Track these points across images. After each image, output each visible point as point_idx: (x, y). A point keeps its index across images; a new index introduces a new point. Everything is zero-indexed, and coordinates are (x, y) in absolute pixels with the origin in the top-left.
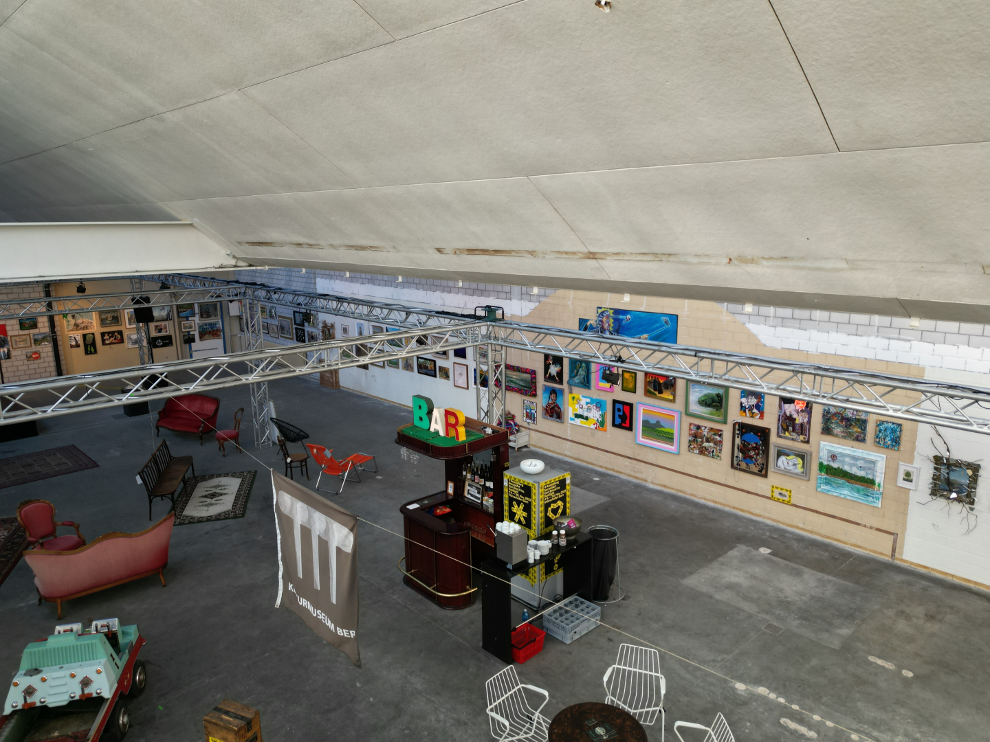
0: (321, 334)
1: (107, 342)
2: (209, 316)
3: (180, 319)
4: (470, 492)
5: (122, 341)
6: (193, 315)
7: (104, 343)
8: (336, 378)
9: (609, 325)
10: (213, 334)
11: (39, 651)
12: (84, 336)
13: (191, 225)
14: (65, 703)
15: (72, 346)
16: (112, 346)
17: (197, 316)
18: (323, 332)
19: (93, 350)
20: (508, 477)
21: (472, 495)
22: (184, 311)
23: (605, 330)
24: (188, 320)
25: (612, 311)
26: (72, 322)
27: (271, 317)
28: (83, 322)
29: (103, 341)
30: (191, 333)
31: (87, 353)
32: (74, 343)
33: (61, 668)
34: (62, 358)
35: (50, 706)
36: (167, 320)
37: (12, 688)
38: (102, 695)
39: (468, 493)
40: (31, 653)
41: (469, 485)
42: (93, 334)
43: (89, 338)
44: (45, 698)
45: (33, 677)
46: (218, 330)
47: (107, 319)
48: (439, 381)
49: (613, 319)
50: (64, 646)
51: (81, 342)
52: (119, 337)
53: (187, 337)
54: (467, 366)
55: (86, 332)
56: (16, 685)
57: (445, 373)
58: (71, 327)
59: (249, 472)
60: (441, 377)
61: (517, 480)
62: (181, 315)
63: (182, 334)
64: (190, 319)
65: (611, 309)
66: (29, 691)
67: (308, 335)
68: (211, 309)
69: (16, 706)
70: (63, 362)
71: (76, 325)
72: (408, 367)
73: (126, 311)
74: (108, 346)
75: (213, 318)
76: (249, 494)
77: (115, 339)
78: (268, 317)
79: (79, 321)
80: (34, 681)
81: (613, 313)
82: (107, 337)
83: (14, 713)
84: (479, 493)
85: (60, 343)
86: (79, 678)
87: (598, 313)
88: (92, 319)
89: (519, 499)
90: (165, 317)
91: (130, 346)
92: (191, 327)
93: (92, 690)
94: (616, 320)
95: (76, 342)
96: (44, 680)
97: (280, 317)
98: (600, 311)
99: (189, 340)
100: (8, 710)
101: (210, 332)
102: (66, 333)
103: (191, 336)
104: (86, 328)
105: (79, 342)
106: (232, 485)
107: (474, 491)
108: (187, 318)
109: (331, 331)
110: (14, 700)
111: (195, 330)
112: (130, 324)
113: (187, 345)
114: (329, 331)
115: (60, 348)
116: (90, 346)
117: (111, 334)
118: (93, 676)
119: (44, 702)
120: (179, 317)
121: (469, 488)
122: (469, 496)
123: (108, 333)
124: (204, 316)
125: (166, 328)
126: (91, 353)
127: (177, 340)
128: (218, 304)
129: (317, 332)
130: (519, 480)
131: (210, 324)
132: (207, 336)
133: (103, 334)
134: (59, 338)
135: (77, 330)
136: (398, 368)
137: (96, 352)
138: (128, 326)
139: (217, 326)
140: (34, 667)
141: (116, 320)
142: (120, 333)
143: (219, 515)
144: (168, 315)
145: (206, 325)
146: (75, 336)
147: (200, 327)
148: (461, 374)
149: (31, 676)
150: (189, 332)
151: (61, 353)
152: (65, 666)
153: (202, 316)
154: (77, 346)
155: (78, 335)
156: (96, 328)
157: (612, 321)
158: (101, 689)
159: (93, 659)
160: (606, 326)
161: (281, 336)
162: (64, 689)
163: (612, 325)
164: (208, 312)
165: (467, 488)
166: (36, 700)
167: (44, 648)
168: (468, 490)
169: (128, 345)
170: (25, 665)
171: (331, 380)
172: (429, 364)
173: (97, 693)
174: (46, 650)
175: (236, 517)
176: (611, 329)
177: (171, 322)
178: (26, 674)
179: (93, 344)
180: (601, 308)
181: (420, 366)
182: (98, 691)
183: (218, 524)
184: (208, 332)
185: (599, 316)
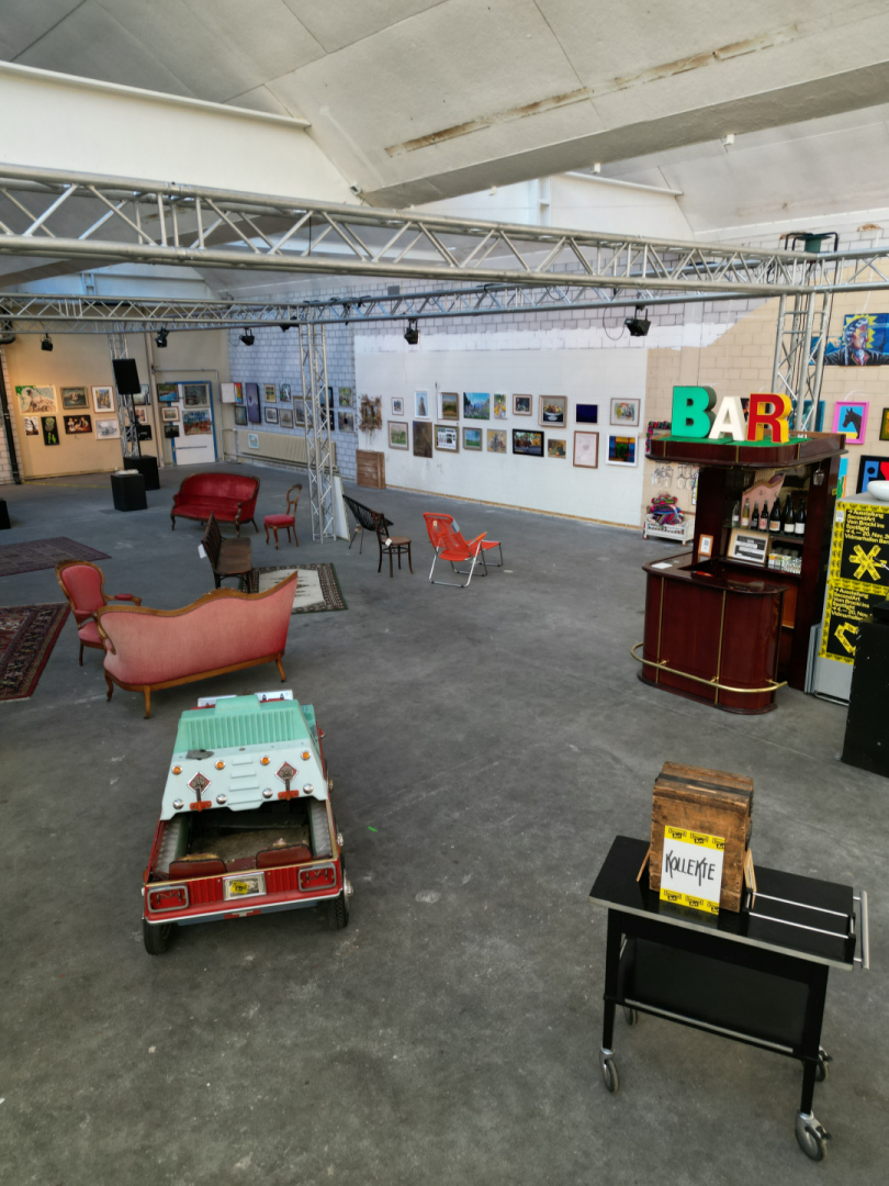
0: (359, 414)
1: (72, 429)
2: (196, 403)
3: (161, 405)
4: (741, 549)
5: (89, 429)
6: (177, 400)
7: (68, 432)
8: (382, 473)
9: (866, 341)
10: (201, 428)
11: (204, 722)
12: (44, 420)
13: (305, 129)
14: (256, 805)
15: (28, 433)
16: (78, 435)
17: (182, 401)
18: (362, 411)
19: (54, 440)
20: (848, 507)
21: (745, 554)
22: (166, 391)
23: (857, 349)
24: (170, 406)
25: (874, 318)
26: (28, 399)
27: (283, 399)
28: (41, 401)
29: (67, 427)
30: (175, 424)
31: (47, 443)
32: (30, 429)
33: (243, 749)
34: (17, 447)
35: (234, 808)
36: (144, 404)
37: (171, 776)
38: (312, 794)
39: (737, 550)
40: (192, 724)
41: (739, 538)
42: (54, 418)
43: (50, 422)
44: (224, 796)
45: (203, 761)
46: (207, 422)
47: (71, 398)
48: (548, 461)
49: (874, 330)
50: (244, 714)
51: (39, 428)
52: (87, 423)
53: (168, 430)
54: (598, 434)
55: (45, 414)
56: (177, 772)
57: (558, 449)
58: (27, 407)
59: (323, 565)
60: (551, 455)
61: (869, 509)
62: (162, 398)
63: (163, 425)
64: (173, 404)
65: (870, 315)
66: (199, 784)
67: (340, 417)
68: (199, 393)
69: (180, 807)
70: (18, 453)
71: (33, 405)
72: (497, 446)
73: (94, 389)
74: (72, 436)
75: (201, 405)
76: (337, 585)
77: (82, 426)
78: (278, 399)
79: (37, 399)
80: (205, 767)
81: (875, 321)
82: (71, 423)
83: (177, 816)
84: (761, 547)
85: (14, 426)
86: (276, 765)
87: (845, 323)
88: (53, 398)
89: (870, 540)
90: (142, 400)
91: (100, 437)
92: (174, 416)
93: (299, 786)
94: (878, 331)
95: (34, 428)
96: (220, 767)
97: (295, 397)
98: (849, 321)
99: (172, 433)
100: (167, 813)
101: (197, 424)
102: (21, 414)
103: (174, 429)
104: (45, 409)
105: (37, 428)
106: (310, 578)
107: (752, 548)
108: (169, 403)
109: (375, 409)
110: (177, 797)
111: (178, 421)
112: (99, 407)
113: (169, 441)
114: (372, 408)
115: (15, 434)
116: (50, 435)
117: (77, 419)
118: (296, 763)
119: (223, 802)
120: (159, 401)
121: (739, 543)
122: (739, 556)
123: (73, 417)
124: (190, 401)
125: (143, 415)
126: (52, 443)
127: (158, 432)
128: (207, 386)
129: (356, 414)
130: (875, 509)
131: (198, 414)
132: (193, 429)
133: (66, 419)
134: (13, 420)
135: (34, 411)
136: (480, 450)
137: (58, 442)
138: (97, 410)
139: (206, 416)
140: (198, 748)
141: (82, 400)
142: (88, 418)
143: (312, 606)
144: (146, 397)
145: (192, 414)
146: (32, 419)
147: (185, 416)
148: (586, 448)
149: (199, 759)
150: (171, 422)
151: (16, 440)
152: (246, 747)
153: (187, 402)
154: (35, 432)
155: (36, 418)
156: (58, 411)
157: (871, 332)
158: (310, 785)
159: (289, 739)
160: (859, 343)
161: (297, 425)
162: (254, 783)
163: (871, 340)
164: (195, 397)
165: (734, 542)
166: (212, 797)
167: (213, 717)
168: (737, 547)
169: (97, 434)
170: (183, 743)
171: (374, 476)
172: (532, 439)
173: (306, 792)
174: (216, 720)
175: (336, 609)
176: (869, 346)
177: (150, 408)
178: (189, 757)
179: (55, 431)
180: (852, 316)
181: (516, 443)
182: (307, 789)
183: (316, 617)
184: (196, 424)
185: (848, 329)
